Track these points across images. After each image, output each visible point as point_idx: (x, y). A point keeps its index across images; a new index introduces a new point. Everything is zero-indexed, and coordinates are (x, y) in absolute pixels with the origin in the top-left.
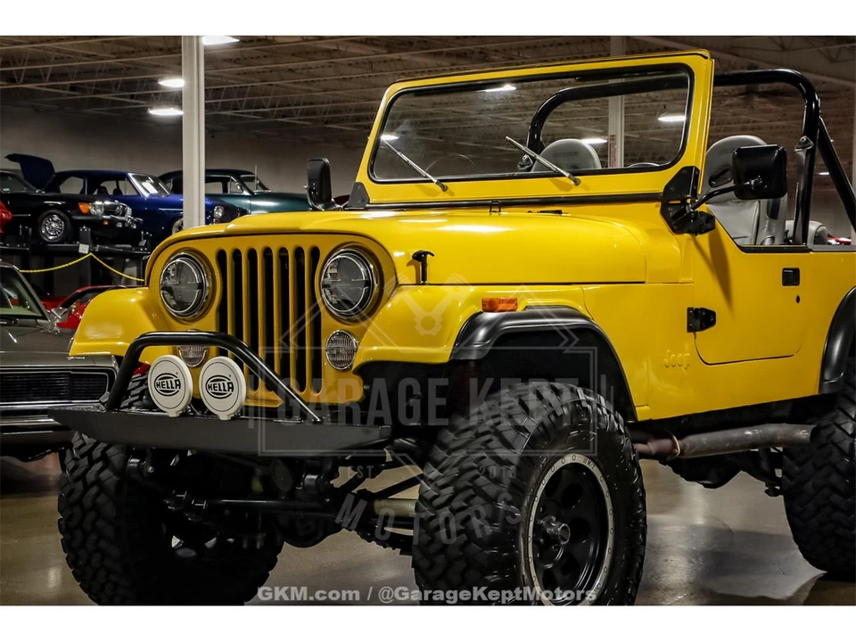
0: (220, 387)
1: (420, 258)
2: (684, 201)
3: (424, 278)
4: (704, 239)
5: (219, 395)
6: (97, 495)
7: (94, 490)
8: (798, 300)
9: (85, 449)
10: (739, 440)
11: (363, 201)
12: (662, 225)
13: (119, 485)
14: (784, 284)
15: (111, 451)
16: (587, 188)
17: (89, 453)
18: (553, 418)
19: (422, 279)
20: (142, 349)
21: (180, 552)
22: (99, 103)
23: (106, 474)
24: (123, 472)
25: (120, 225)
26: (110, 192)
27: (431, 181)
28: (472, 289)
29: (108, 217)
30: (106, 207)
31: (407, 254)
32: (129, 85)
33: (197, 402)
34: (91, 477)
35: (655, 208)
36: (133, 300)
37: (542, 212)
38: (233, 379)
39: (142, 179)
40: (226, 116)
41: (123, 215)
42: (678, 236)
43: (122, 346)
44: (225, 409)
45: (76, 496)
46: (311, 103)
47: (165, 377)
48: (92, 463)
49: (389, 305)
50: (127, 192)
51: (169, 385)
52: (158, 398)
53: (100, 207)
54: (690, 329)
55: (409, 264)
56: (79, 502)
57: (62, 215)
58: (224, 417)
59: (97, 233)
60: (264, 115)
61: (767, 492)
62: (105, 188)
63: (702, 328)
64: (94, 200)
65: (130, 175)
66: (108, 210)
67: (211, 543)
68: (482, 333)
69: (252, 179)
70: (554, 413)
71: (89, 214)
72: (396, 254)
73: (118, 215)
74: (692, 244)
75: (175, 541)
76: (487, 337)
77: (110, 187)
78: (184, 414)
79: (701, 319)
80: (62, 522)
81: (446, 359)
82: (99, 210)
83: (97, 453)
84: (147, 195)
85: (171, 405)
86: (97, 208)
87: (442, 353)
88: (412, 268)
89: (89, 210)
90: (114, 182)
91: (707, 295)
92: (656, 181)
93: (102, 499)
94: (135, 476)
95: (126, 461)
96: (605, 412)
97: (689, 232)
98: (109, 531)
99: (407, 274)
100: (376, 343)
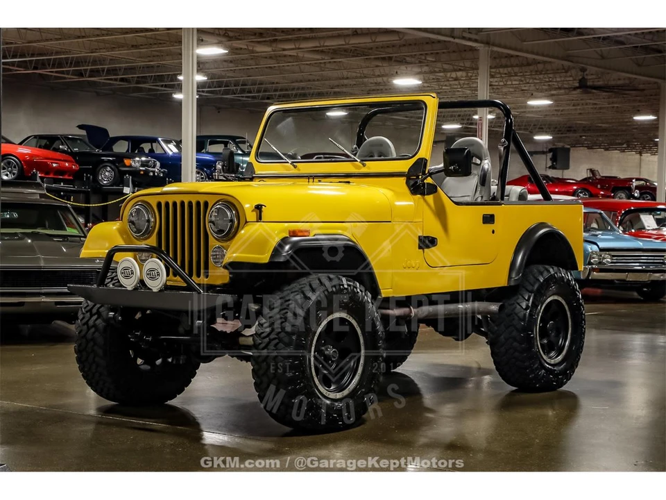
0: (153, 274)
1: (259, 208)
2: (418, 177)
3: (260, 218)
4: (430, 198)
5: (153, 278)
6: (94, 333)
7: (93, 330)
8: (493, 232)
9: (88, 308)
10: (454, 310)
11: (252, 172)
12: (406, 190)
13: (105, 328)
14: (484, 223)
15: (101, 309)
16: (369, 168)
17: (90, 310)
18: (326, 293)
19: (259, 218)
20: (114, 254)
21: (142, 367)
22: (140, 90)
23: (99, 321)
24: (107, 320)
25: (151, 174)
26: (147, 151)
27: (288, 162)
28: (286, 224)
29: (144, 169)
30: (142, 161)
31: (252, 206)
32: (161, 78)
33: (142, 282)
34: (91, 323)
35: (403, 180)
36: (115, 228)
37: (340, 182)
38: (159, 271)
39: (168, 142)
40: (227, 98)
41: (154, 167)
42: (414, 197)
43: (104, 252)
44: (155, 285)
45: (83, 333)
46: (287, 90)
47: (126, 269)
48: (92, 315)
49: (243, 232)
50: (158, 151)
51: (128, 273)
52: (123, 281)
53: (138, 161)
54: (420, 247)
55: (252, 211)
56: (84, 336)
57: (113, 167)
58: (155, 290)
59: (135, 179)
60: (254, 97)
61: (487, 342)
62: (143, 148)
63: (428, 247)
64: (135, 157)
65: (160, 139)
66: (143, 164)
67: (159, 362)
68: (287, 247)
69: (244, 142)
70: (327, 290)
71: (131, 166)
72: (247, 206)
73: (150, 167)
74: (422, 200)
75: (139, 361)
76: (290, 249)
77: (146, 147)
78: (136, 289)
79: (427, 242)
80: (76, 348)
81: (267, 261)
82: (137, 164)
83: (94, 311)
84: (171, 153)
85: (129, 284)
86: (136, 162)
87: (265, 258)
88: (255, 213)
89: (131, 164)
90: (150, 144)
91: (432, 227)
92: (404, 166)
93: (97, 334)
94: (112, 322)
95: (108, 314)
96: (359, 290)
97: (421, 194)
98: (100, 352)
99: (251, 216)
100: (235, 252)
